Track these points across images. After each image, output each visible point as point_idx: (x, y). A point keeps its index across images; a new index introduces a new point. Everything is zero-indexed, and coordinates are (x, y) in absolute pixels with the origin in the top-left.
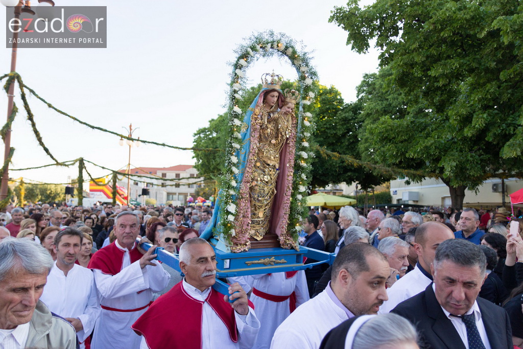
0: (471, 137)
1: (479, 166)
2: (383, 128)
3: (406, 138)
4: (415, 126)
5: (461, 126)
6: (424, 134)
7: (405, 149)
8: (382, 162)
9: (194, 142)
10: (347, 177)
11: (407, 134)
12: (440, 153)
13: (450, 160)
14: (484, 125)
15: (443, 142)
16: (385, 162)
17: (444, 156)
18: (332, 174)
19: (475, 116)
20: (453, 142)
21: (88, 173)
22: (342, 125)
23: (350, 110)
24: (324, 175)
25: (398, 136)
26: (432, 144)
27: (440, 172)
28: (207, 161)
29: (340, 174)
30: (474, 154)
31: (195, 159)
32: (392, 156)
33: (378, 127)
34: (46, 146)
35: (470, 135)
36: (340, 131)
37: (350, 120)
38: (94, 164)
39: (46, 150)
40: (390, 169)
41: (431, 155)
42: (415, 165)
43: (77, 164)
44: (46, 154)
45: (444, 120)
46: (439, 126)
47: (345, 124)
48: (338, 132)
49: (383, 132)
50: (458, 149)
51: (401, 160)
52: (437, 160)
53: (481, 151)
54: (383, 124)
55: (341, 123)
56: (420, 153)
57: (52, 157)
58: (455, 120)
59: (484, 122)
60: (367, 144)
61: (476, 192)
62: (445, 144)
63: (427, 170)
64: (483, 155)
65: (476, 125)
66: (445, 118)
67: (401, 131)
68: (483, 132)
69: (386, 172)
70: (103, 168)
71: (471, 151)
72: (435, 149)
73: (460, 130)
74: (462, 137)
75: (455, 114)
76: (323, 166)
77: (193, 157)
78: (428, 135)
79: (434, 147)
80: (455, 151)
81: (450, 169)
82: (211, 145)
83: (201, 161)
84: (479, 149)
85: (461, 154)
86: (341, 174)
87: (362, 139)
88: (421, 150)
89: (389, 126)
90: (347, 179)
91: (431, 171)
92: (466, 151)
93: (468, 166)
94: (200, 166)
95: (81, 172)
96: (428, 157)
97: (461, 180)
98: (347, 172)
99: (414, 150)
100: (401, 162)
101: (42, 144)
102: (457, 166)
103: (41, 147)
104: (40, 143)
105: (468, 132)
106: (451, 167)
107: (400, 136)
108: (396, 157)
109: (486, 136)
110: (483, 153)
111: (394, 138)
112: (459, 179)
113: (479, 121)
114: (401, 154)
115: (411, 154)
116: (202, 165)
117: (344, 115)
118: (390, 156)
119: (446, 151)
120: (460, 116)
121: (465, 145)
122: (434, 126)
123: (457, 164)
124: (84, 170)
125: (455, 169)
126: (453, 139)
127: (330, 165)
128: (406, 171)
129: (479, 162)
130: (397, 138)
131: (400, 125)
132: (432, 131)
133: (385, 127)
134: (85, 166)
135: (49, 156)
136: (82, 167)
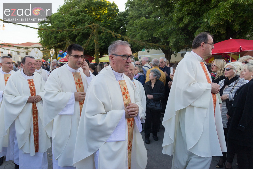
0: (182, 28)
1: (184, 41)
2: (142, 22)
3: (152, 28)
4: (156, 22)
5: (178, 23)
6: (160, 26)
7: (152, 33)
8: (141, 39)
11: (153, 26)
12: (168, 35)
13: (172, 38)
14: (188, 22)
15: (170, 30)
16: (142, 39)
17: (169, 36)
19: (184, 18)
20: (173, 30)
22: (119, 22)
23: (122, 15)
25: (149, 27)
26: (165, 31)
27: (166, 45)
28: (47, 39)
30: (182, 36)
31: (40, 38)
32: (146, 37)
33: (139, 22)
35: (181, 26)
36: (117, 25)
37: (122, 20)
40: (144, 43)
41: (164, 36)
42: (155, 41)
45: (169, 20)
46: (167, 23)
47: (120, 22)
48: (117, 26)
49: (142, 25)
50: (176, 33)
51: (150, 38)
52: (167, 38)
53: (185, 34)
54: (142, 21)
55: (118, 22)
56: (160, 34)
58: (176, 19)
59: (188, 21)
60: (131, 32)
61: (176, 56)
62: (170, 31)
63: (161, 43)
64: (186, 36)
65: (185, 22)
66: (170, 19)
67: (150, 25)
68: (187, 26)
69: (143, 44)
71: (181, 34)
72: (166, 33)
73: (177, 24)
74: (178, 28)
75: (176, 17)
77: (38, 37)
78: (162, 27)
79: (166, 32)
80: (174, 34)
81: (172, 42)
83: (43, 39)
84: (184, 34)
85: (177, 35)
87: (128, 30)
88: (160, 33)
89: (145, 22)
91: (163, 44)
92: (179, 34)
93: (180, 41)
94: (43, 42)
96: (162, 37)
97: (176, 47)
99: (157, 33)
100: (149, 39)
102: (175, 41)
105: (181, 25)
106: (173, 41)
107: (150, 27)
108: (148, 37)
109: (188, 27)
110: (186, 35)
111: (147, 28)
112: (175, 47)
113: (186, 20)
114: (150, 36)
115: (155, 35)
116: (44, 41)
117: (119, 17)
118: (145, 37)
119: (170, 34)
120: (178, 18)
121: (179, 31)
122: (165, 23)
123: (175, 40)
125: (174, 42)
126: (174, 28)
128: (152, 44)
129: (184, 39)
130: (149, 28)
131: (150, 21)
132: (164, 25)
133: (143, 22)
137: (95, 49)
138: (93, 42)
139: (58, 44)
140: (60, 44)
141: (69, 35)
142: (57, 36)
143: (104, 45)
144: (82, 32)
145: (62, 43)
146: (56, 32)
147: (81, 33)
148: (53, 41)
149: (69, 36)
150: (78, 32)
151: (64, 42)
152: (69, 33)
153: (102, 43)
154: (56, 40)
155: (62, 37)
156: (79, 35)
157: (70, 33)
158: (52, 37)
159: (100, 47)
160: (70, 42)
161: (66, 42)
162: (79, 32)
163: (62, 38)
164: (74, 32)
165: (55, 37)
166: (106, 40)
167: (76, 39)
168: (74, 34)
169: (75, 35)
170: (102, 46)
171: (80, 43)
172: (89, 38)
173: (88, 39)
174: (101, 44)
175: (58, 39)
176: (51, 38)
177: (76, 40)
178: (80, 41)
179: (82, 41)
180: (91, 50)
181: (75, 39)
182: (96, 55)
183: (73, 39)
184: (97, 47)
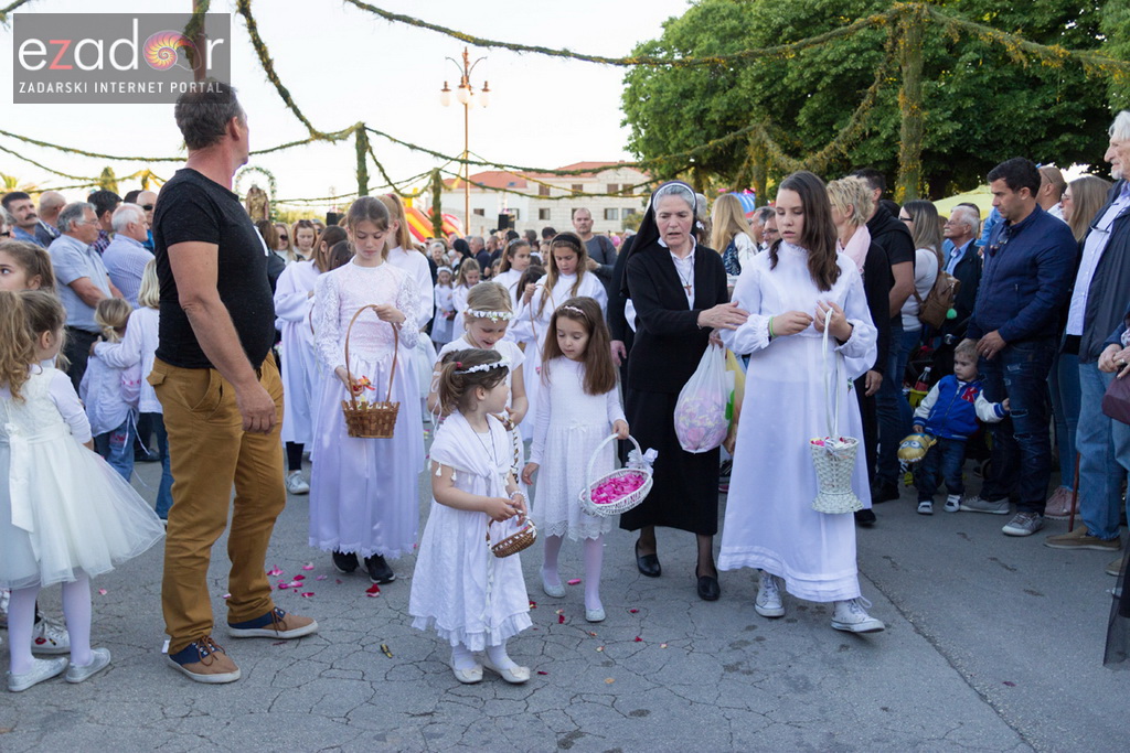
9: (625, 82)
10: (1058, 147)
18: (1013, 142)
21: (378, 164)
24: (988, 145)
28: (660, 130)
29: (1034, 142)
31: (629, 126)
34: (283, 83)
38: (391, 139)
39: (284, 94)
43: (353, 138)
44: (285, 104)
48: (1038, 18)
57: (297, 113)
70: (412, 147)
76: (988, 121)
77: (624, 124)
82: (672, 85)
83: (643, 131)
86: (1040, 140)
90: (1058, 152)
94: (641, 144)
95: (361, 160)
98: (1058, 137)
101: (273, 78)
103: (272, 86)
104: (269, 76)
116: (648, 141)
124: (368, 156)
127: (1010, 117)
134: (371, 144)
135: (290, 110)
136: (363, 146)
137: (902, 147)
138: (893, 120)
139: (711, 143)
140: (720, 144)
141: (767, 93)
142: (706, 111)
143: (957, 133)
144: (834, 71)
145: (730, 137)
146: (706, 92)
147: (828, 80)
148: (687, 137)
149: (766, 102)
150: (812, 75)
151: (739, 132)
152: (766, 88)
153: (945, 119)
154: (702, 128)
155: (729, 114)
156: (819, 88)
157: (773, 83)
158: (686, 117)
159: (933, 146)
160: (768, 130)
161: (750, 131)
162: (820, 76)
163: (729, 118)
164: (790, 75)
165: (699, 118)
166: (969, 103)
167: (803, 111)
168: (793, 87)
169: (798, 90)
170: (946, 140)
171: (820, 133)
172: (871, 88)
173: (863, 97)
174: (935, 131)
175: (713, 122)
176: (677, 125)
177: (802, 119)
178: (818, 121)
179: (833, 123)
180: (877, 163)
181: (798, 114)
182: (904, 180)
183: (783, 118)
184: (914, 130)
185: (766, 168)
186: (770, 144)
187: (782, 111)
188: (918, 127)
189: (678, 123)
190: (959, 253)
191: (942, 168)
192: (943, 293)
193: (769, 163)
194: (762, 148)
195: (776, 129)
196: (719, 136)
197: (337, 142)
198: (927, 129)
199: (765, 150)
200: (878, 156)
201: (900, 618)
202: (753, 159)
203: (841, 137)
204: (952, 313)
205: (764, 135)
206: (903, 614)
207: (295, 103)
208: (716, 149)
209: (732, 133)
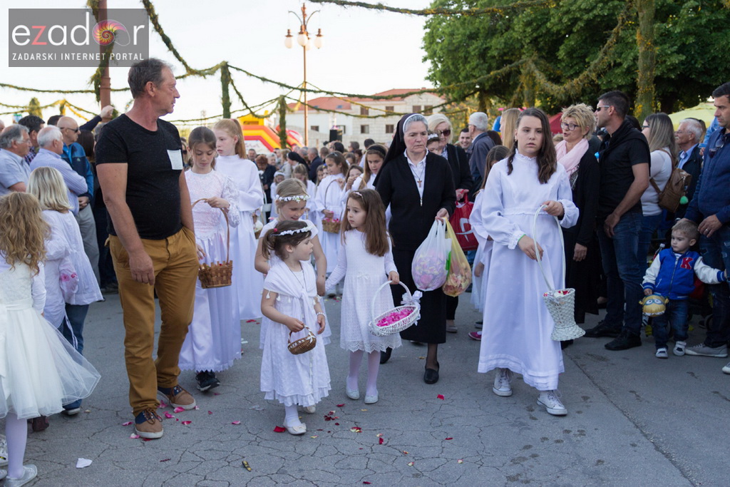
9: (425, 27)
21: (238, 93)
24: (706, 71)
28: (453, 64)
31: (429, 61)
38: (248, 74)
39: (167, 41)
43: (219, 74)
44: (167, 48)
57: (176, 54)
70: (264, 79)
76: (706, 53)
77: (425, 59)
82: (461, 29)
83: (440, 65)
94: (438, 75)
95: (225, 90)
101: (159, 29)
103: (158, 35)
104: (155, 27)
116: (443, 72)
124: (230, 87)
127: (723, 50)
134: (232, 78)
135: (171, 53)
136: (226, 80)
137: (640, 75)
138: (632, 54)
139: (492, 73)
140: (499, 74)
141: (535, 35)
142: (488, 49)
143: (682, 63)
144: (586, 17)
145: (506, 68)
146: (488, 34)
147: (581, 24)
148: (473, 69)
149: (534, 41)
150: (569, 20)
151: (513, 64)
152: (534, 30)
153: (672, 53)
154: (485, 62)
155: (506, 51)
156: (575, 30)
157: (539, 27)
158: (473, 53)
159: (663, 73)
160: (536, 63)
161: (522, 63)
162: (575, 21)
163: (505, 54)
164: (552, 20)
165: (483, 54)
166: (691, 40)
167: (562, 47)
168: (555, 29)
169: (559, 32)
170: (673, 68)
171: (577, 64)
172: (615, 30)
173: (609, 37)
174: (665, 61)
175: (493, 57)
176: (466, 61)
177: (561, 53)
178: (574, 55)
179: (585, 56)
180: (620, 87)
181: (558, 50)
182: (642, 99)
183: (547, 53)
184: (649, 61)
185: (534, 92)
186: (537, 73)
187: (546, 48)
188: (652, 59)
189: (466, 58)
190: (686, 156)
191: (671, 90)
192: (677, 184)
193: (537, 87)
194: (531, 76)
195: (542, 62)
196: (498, 68)
197: (207, 76)
198: (658, 60)
199: (534, 78)
200: (621, 81)
201: (644, 439)
202: (524, 85)
203: (592, 67)
204: (684, 200)
205: (533, 66)
206: (646, 436)
207: (175, 47)
208: (496, 78)
209: (508, 66)
